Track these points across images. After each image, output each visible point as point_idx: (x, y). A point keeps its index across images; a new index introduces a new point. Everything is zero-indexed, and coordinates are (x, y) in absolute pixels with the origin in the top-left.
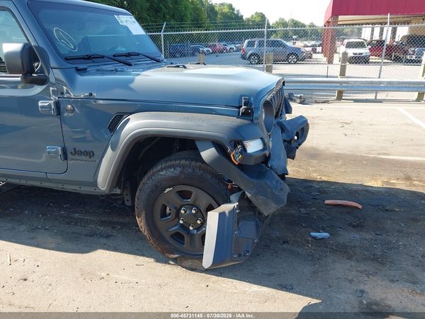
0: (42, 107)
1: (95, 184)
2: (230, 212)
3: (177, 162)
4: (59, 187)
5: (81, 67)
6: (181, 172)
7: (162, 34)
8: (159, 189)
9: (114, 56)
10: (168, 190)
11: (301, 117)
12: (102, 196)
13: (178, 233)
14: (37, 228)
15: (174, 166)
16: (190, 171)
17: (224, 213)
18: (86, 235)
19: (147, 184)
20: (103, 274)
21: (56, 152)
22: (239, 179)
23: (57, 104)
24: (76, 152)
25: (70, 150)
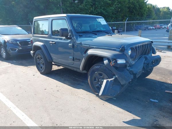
0: (70, 45)
1: (79, 69)
2: (110, 81)
3: (99, 64)
4: (72, 69)
5: (80, 35)
6: (100, 67)
7: (126, 22)
8: (94, 72)
9: (93, 32)
10: (96, 72)
11: (159, 56)
12: (83, 73)
13: (98, 87)
14: (66, 80)
15: (98, 65)
16: (102, 67)
17: (108, 81)
18: (77, 84)
19: (91, 70)
20: (77, 94)
21: (71, 58)
22: (114, 71)
23: (73, 45)
24: (76, 59)
25: (75, 58)
